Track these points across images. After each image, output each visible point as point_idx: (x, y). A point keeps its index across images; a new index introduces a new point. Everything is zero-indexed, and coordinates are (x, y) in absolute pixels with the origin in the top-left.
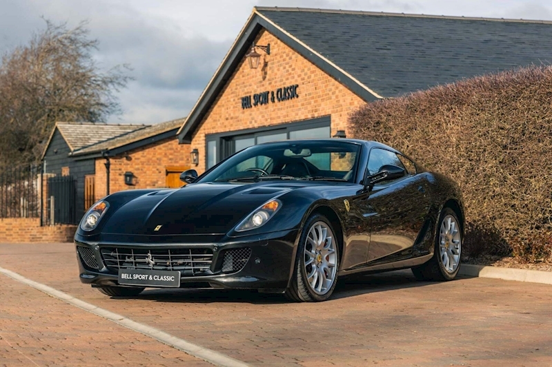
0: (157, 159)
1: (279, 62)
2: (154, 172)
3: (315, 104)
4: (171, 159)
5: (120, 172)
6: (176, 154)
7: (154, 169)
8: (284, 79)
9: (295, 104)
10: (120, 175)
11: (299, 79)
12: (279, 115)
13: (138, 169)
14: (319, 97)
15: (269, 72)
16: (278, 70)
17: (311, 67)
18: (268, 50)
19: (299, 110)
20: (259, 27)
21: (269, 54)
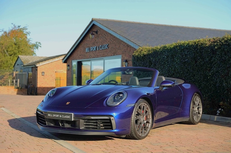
1: (101, 37)
2: (51, 72)
3: (115, 51)
6: (59, 66)
8: (103, 42)
9: (107, 51)
12: (101, 54)
13: (46, 71)
15: (97, 40)
16: (101, 39)
17: (114, 38)
18: (97, 32)
19: (109, 53)
20: (94, 25)
21: (97, 34)
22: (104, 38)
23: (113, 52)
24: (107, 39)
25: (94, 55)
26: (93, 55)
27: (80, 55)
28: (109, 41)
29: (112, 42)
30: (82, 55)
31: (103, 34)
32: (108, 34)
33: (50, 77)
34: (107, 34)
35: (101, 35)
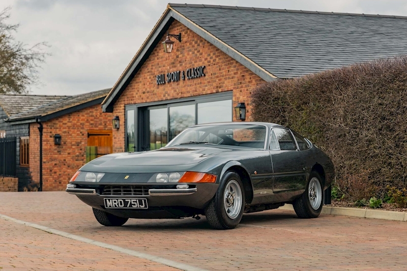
0: (81, 124)
1: (189, 48)
2: (78, 135)
3: (220, 82)
4: (92, 124)
5: (51, 134)
6: (96, 120)
7: (79, 132)
8: (193, 62)
9: (202, 81)
10: (51, 137)
11: (206, 62)
12: (189, 90)
13: (65, 132)
14: (223, 76)
15: (180, 56)
16: (188, 54)
17: (216, 52)
18: (179, 38)
19: (206, 86)
20: (172, 20)
21: (180, 41)
22: (196, 52)
23: (215, 84)
24: (201, 54)
25: (175, 91)
26: (172, 91)
27: (144, 93)
28: (206, 59)
29: (212, 60)
30: (148, 92)
31: (193, 43)
32: (204, 41)
33: (73, 147)
34: (201, 41)
35: (188, 44)
